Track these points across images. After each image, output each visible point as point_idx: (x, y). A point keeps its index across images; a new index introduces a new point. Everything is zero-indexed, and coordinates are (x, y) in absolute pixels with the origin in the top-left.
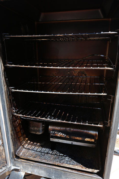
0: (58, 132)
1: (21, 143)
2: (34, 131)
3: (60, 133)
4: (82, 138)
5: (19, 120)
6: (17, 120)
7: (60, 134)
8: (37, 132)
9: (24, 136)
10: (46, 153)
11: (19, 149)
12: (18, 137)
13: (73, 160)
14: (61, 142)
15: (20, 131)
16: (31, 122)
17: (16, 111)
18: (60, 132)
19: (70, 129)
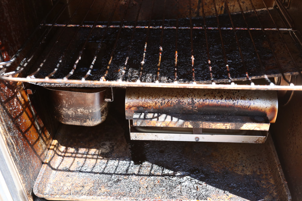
0: (154, 113)
1: (40, 159)
2: (77, 118)
4: (234, 124)
5: (23, 93)
6: (16, 94)
8: (85, 122)
9: (45, 136)
10: (121, 174)
11: (39, 178)
12: (30, 145)
13: (204, 184)
14: (164, 140)
15: (33, 124)
16: (61, 94)
17: (8, 65)
18: (163, 113)
19: (193, 101)
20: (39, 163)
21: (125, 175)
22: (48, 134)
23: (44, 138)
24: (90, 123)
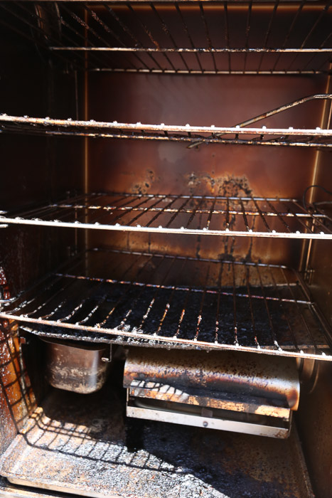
0: (156, 383)
1: (16, 427)
2: (69, 380)
3: (167, 387)
4: (247, 405)
5: (16, 341)
6: (8, 339)
7: (165, 393)
8: (78, 386)
9: (29, 399)
10: (109, 462)
11: (9, 451)
12: (9, 403)
13: (209, 487)
14: (166, 421)
15: (18, 380)
16: (57, 349)
17: (7, 304)
18: (165, 384)
19: (201, 373)
20: (14, 431)
21: (113, 463)
22: (33, 398)
23: (28, 401)
24: (83, 389)
